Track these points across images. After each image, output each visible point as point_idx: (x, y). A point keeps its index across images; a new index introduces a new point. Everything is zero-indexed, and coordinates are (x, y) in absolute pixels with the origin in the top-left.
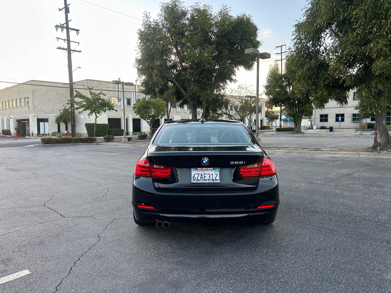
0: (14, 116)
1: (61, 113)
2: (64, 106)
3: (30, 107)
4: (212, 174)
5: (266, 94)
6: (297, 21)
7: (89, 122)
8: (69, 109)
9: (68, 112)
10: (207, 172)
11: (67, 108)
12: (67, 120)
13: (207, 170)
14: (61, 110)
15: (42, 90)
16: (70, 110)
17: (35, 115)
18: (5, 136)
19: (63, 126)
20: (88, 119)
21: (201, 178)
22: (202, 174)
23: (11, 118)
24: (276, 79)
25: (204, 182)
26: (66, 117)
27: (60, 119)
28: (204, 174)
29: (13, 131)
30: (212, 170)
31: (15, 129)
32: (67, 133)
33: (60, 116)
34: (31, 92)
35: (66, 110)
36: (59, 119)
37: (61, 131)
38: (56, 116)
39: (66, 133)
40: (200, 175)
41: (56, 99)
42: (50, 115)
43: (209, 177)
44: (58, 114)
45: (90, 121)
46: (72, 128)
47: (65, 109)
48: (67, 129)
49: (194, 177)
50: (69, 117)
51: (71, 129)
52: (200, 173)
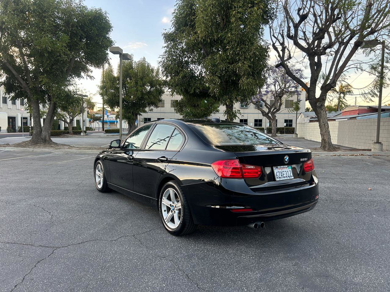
4: (288, 171)
5: (100, 94)
6: (166, 30)
10: (284, 170)
13: (284, 167)
21: (281, 176)
24: (111, 80)
25: (284, 179)
28: (283, 171)
30: (287, 167)
40: (280, 172)
43: (286, 174)
49: (277, 175)
52: (280, 171)
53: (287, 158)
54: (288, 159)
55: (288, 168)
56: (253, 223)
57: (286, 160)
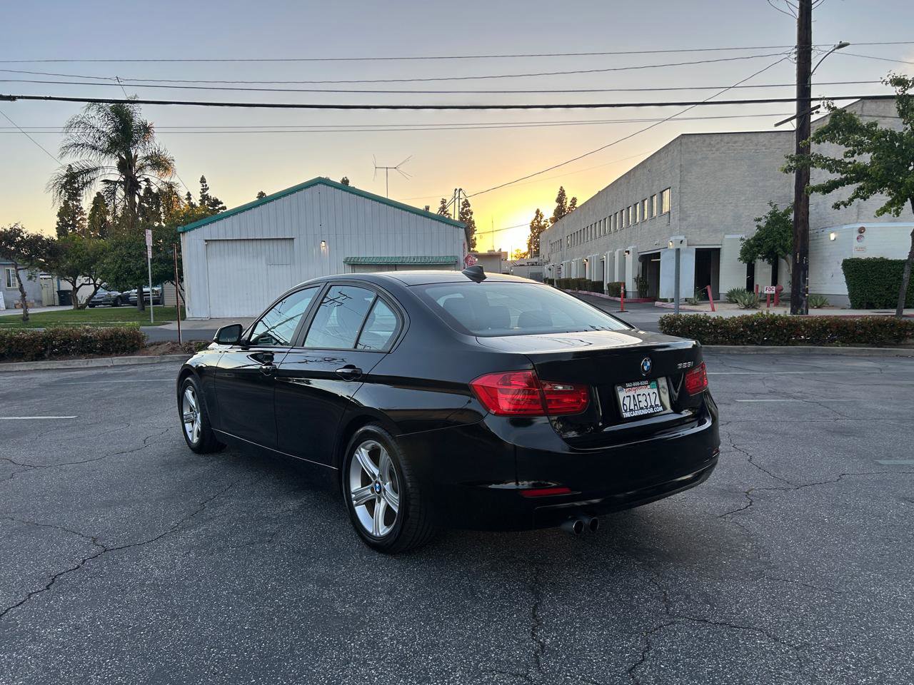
0: (635, 247)
1: (759, 227)
2: (771, 204)
3: (671, 218)
4: (649, 394)
7: (856, 255)
8: (787, 213)
9: (785, 221)
10: (641, 391)
11: (781, 209)
12: (779, 249)
13: (640, 385)
14: (759, 220)
15: (707, 161)
16: (792, 216)
17: (682, 238)
18: (612, 298)
19: (763, 270)
20: (856, 243)
21: (635, 405)
22: (634, 396)
23: (628, 252)
25: (641, 412)
26: (775, 241)
27: (755, 249)
28: (638, 395)
29: (631, 286)
30: (646, 385)
31: (636, 280)
32: (774, 292)
33: (758, 239)
34: (678, 171)
35: (776, 219)
36: (752, 247)
37: (757, 285)
38: (742, 239)
39: (771, 292)
40: (632, 397)
41: (748, 185)
42: (727, 237)
43: (646, 400)
44: (751, 231)
45: (862, 249)
46: (793, 279)
47: (773, 214)
48: (775, 282)
49: (624, 404)
50: (786, 240)
51: (790, 279)
52: (631, 394)
53: (646, 365)
54: (649, 364)
55: (649, 387)
56: (573, 519)
57: (645, 368)
